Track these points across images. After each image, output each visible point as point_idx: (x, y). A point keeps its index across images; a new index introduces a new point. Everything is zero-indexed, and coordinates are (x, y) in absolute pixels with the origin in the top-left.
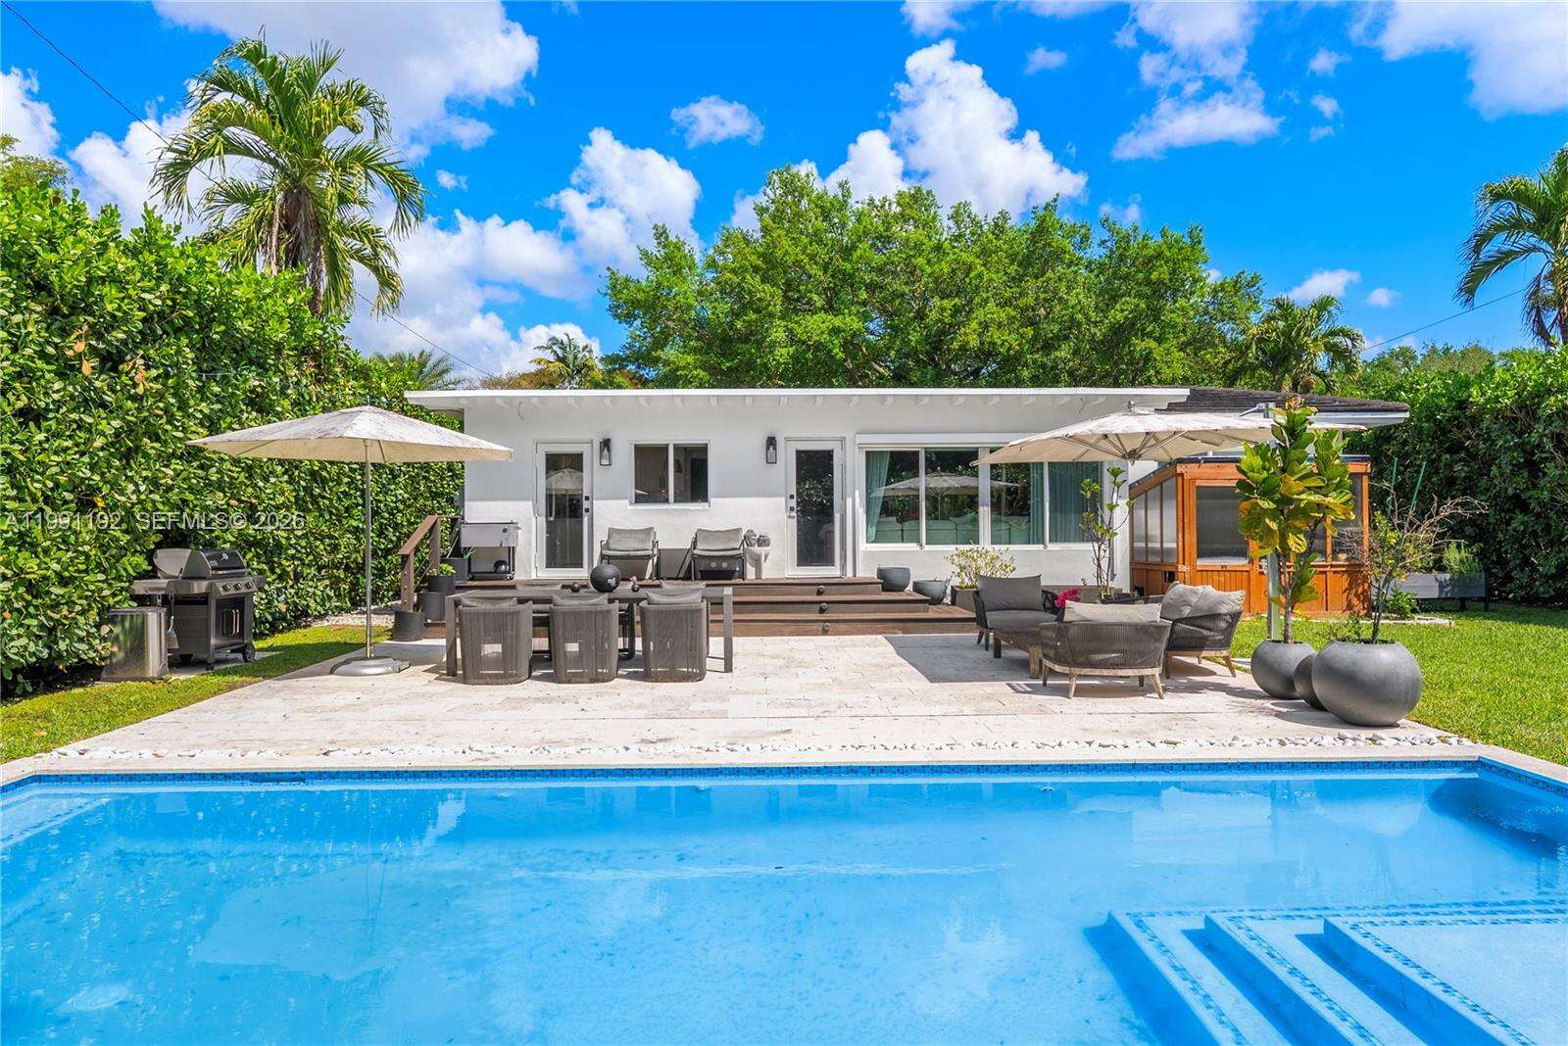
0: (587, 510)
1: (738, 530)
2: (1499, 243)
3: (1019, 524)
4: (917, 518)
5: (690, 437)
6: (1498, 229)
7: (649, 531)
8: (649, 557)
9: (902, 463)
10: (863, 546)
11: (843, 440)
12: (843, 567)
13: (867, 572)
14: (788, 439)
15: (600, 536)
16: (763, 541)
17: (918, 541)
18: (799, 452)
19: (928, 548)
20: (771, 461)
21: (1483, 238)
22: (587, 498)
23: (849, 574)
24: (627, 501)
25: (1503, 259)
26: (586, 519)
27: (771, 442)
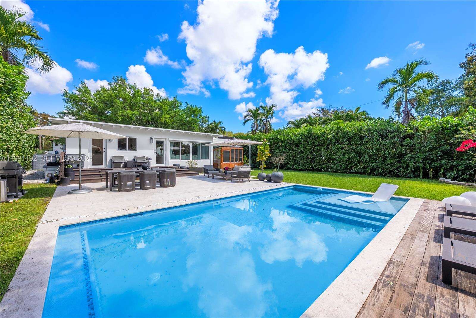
0: (104, 152)
1: (144, 157)
2: (247, 118)
3: (196, 156)
4: (179, 155)
5: (133, 136)
6: (247, 116)
7: (123, 157)
8: (121, 163)
9: (176, 144)
10: (170, 160)
11: (166, 139)
12: (166, 164)
13: (171, 165)
14: (155, 138)
15: (109, 158)
16: (150, 159)
17: (179, 159)
18: (156, 141)
19: (181, 160)
20: (151, 142)
21: (246, 117)
22: (104, 149)
24: (116, 150)
25: (248, 120)
26: (104, 154)
27: (151, 138)
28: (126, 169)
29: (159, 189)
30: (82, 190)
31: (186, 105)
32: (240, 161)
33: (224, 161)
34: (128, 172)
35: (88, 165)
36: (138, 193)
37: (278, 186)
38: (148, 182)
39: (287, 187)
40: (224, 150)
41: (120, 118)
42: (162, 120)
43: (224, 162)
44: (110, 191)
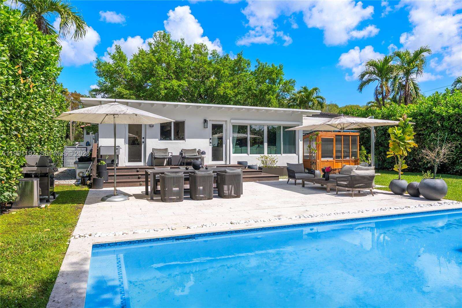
0: (143, 142)
1: (195, 149)
2: (366, 77)
3: (273, 148)
4: (246, 146)
5: (180, 119)
6: (367, 73)
7: (166, 150)
8: (165, 158)
9: (242, 129)
10: (232, 155)
11: (226, 121)
12: (226, 161)
13: (234, 162)
14: (210, 120)
15: (149, 152)
16: (204, 153)
17: (247, 153)
18: (212, 124)
19: (250, 155)
20: (205, 127)
21: (363, 76)
22: (143, 138)
23: (228, 163)
24: (158, 139)
25: (369, 81)
26: (143, 145)
27: (205, 121)
28: (171, 168)
29: (216, 201)
30: (117, 197)
31: (257, 64)
32: (353, 157)
33: (322, 157)
34: (174, 172)
35: (124, 161)
36: (188, 204)
37: (435, 206)
38: (201, 188)
39: (456, 210)
40: (322, 137)
41: (163, 92)
42: (221, 91)
43: (323, 159)
44: (151, 199)
